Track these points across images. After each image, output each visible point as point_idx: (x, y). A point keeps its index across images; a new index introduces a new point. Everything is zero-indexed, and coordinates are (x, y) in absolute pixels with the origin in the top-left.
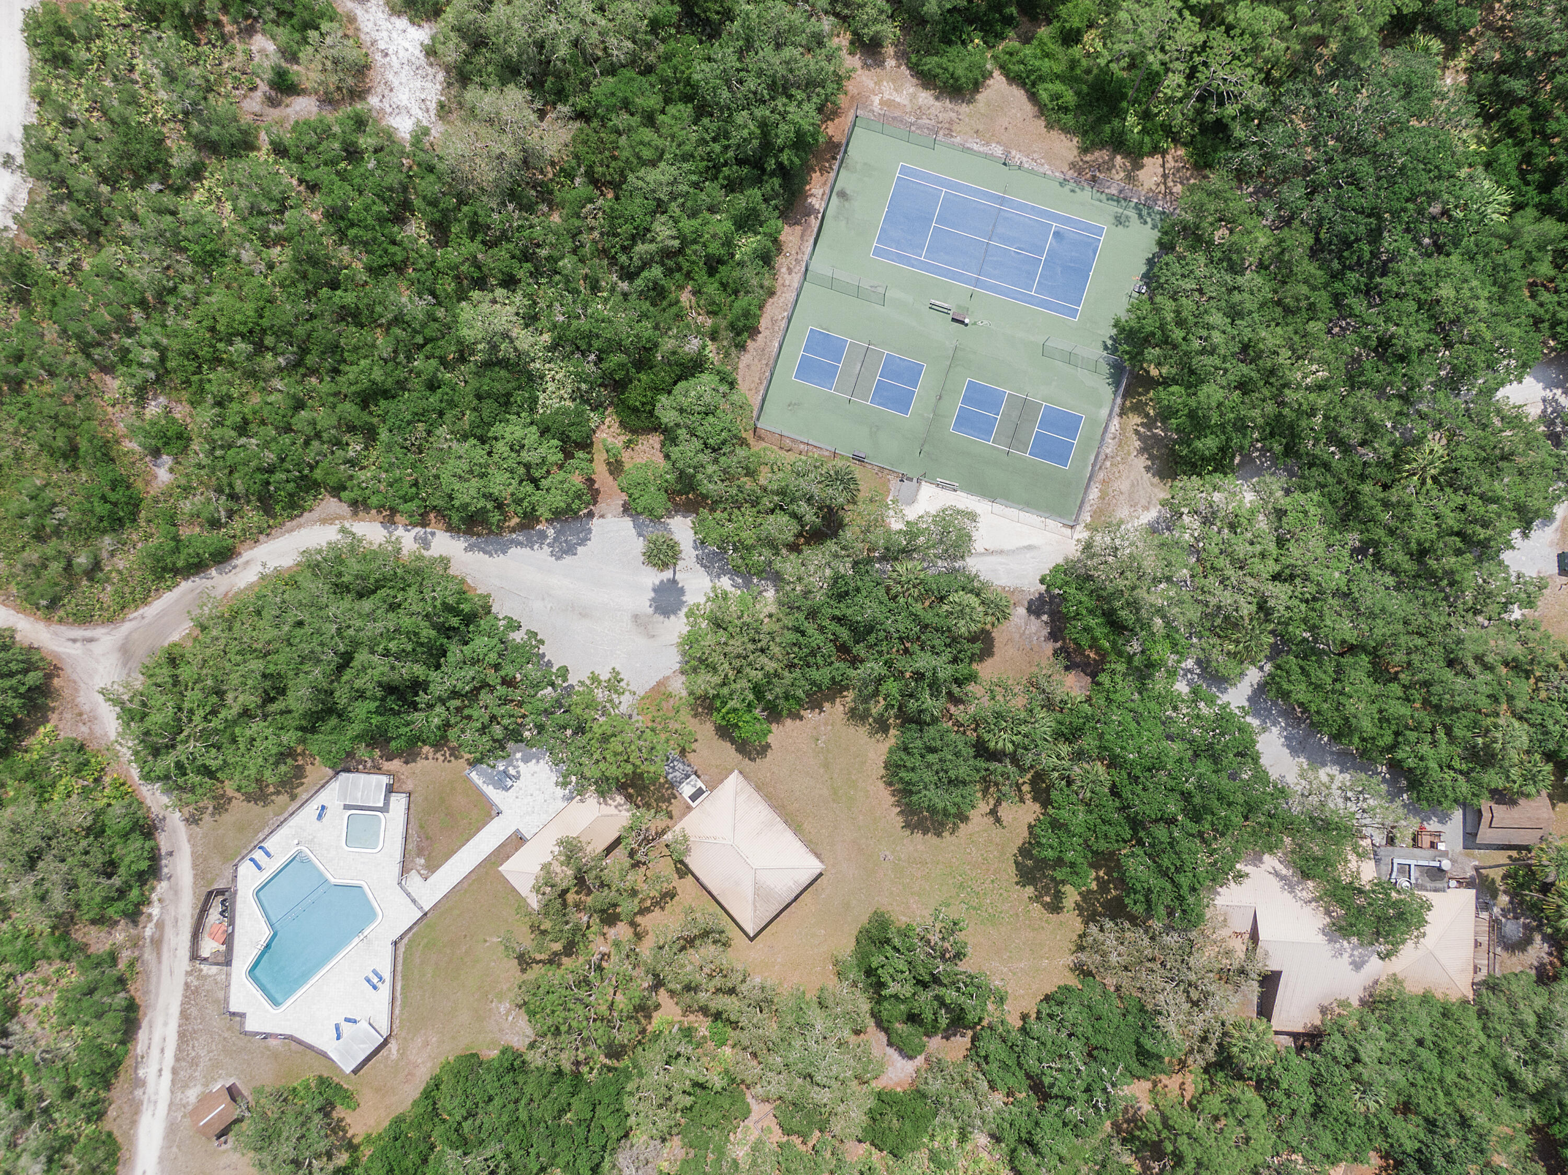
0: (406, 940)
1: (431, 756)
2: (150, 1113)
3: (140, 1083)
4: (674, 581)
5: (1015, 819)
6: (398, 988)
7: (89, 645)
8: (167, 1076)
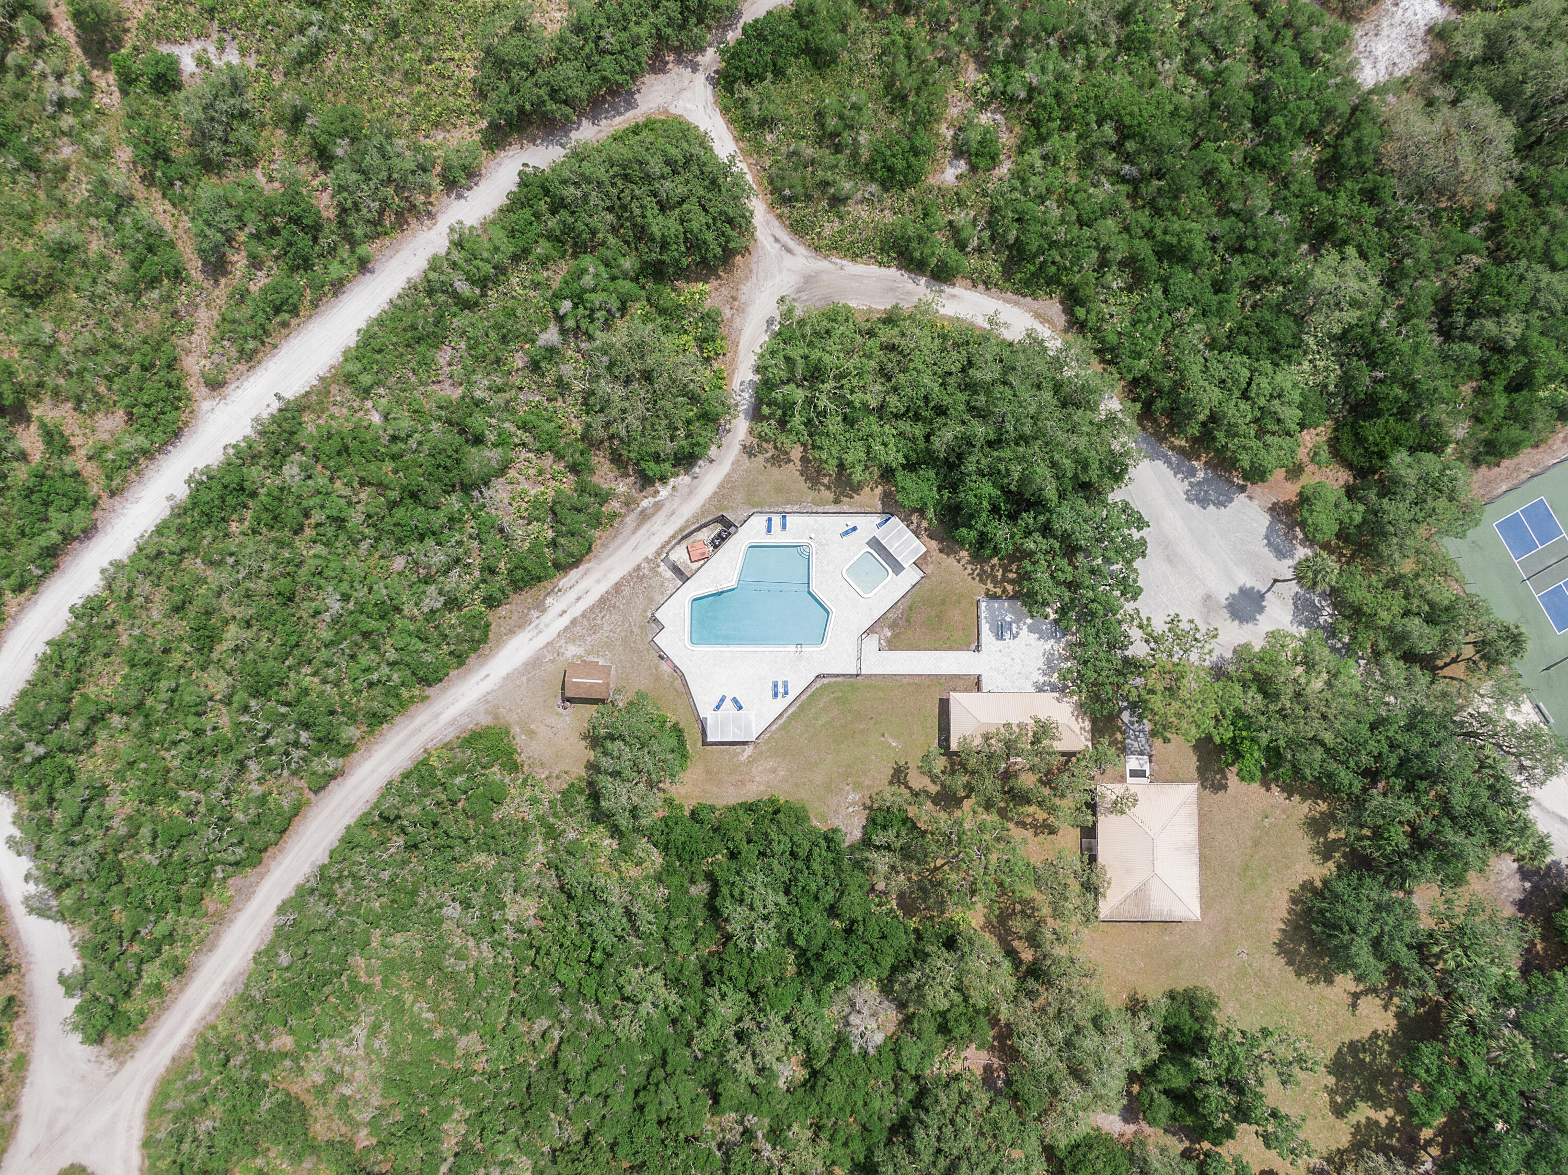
0: (826, 681)
1: (963, 562)
2: (530, 636)
3: (542, 608)
4: (1262, 597)
5: (1367, 1016)
6: (790, 711)
7: (784, 253)
8: (565, 621)
